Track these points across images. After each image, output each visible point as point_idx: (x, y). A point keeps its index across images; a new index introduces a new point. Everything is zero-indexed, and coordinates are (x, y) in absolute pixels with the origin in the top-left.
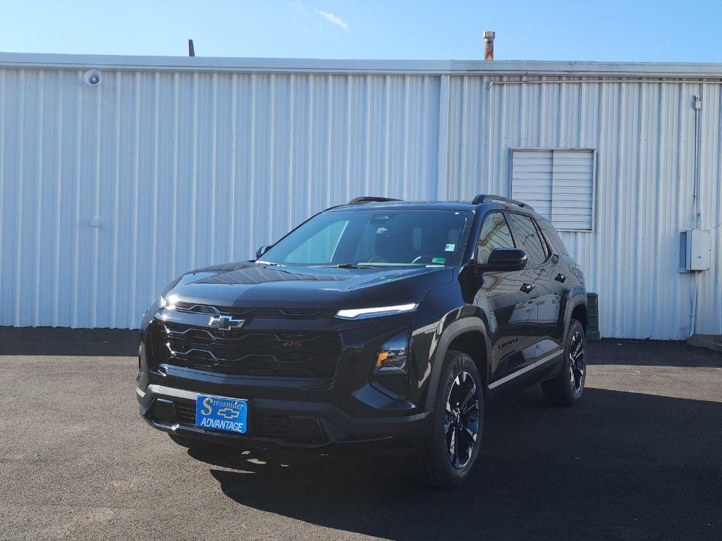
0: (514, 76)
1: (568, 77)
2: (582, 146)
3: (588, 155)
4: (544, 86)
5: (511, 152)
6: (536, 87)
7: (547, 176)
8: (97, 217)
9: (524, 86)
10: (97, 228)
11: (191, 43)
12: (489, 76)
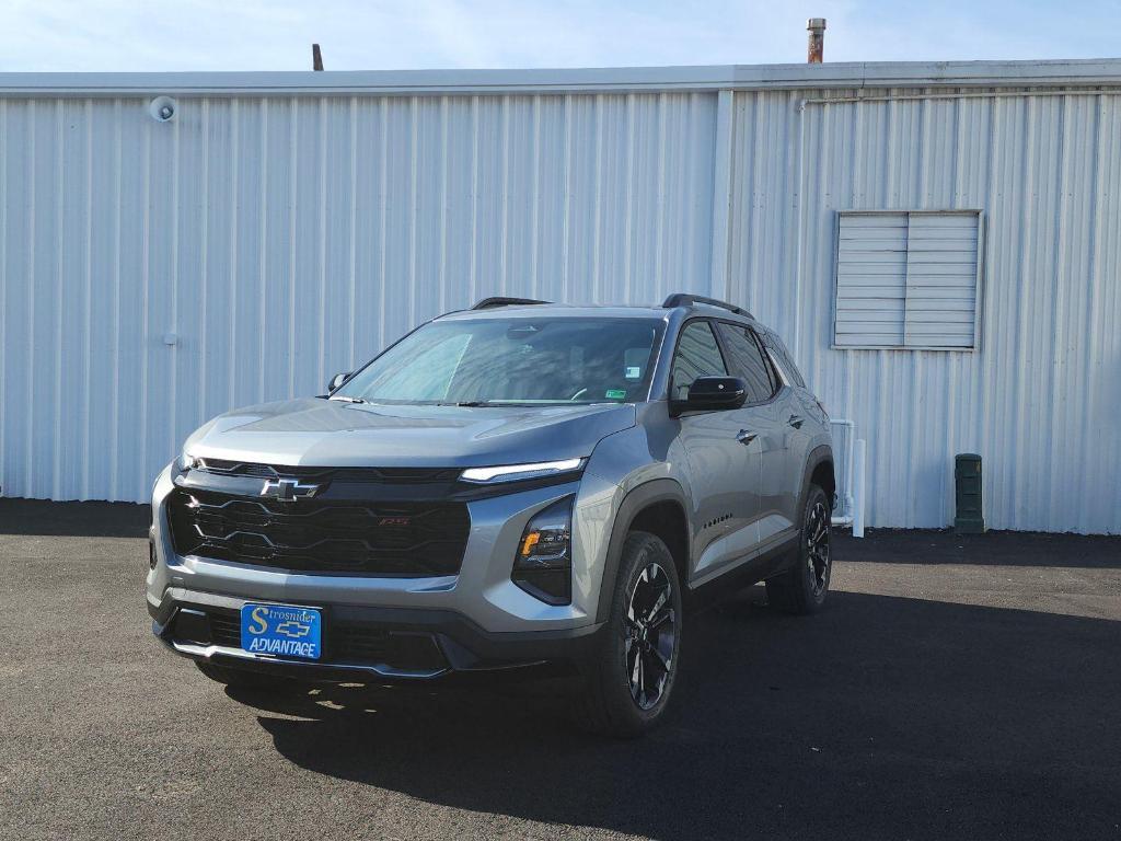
0: (843, 89)
1: (936, 89)
2: (959, 206)
3: (968, 221)
4: (894, 105)
5: (836, 217)
6: (881, 107)
7: (898, 257)
8: (174, 331)
9: (860, 106)
10: (174, 348)
11: (316, 49)
12: (801, 90)
